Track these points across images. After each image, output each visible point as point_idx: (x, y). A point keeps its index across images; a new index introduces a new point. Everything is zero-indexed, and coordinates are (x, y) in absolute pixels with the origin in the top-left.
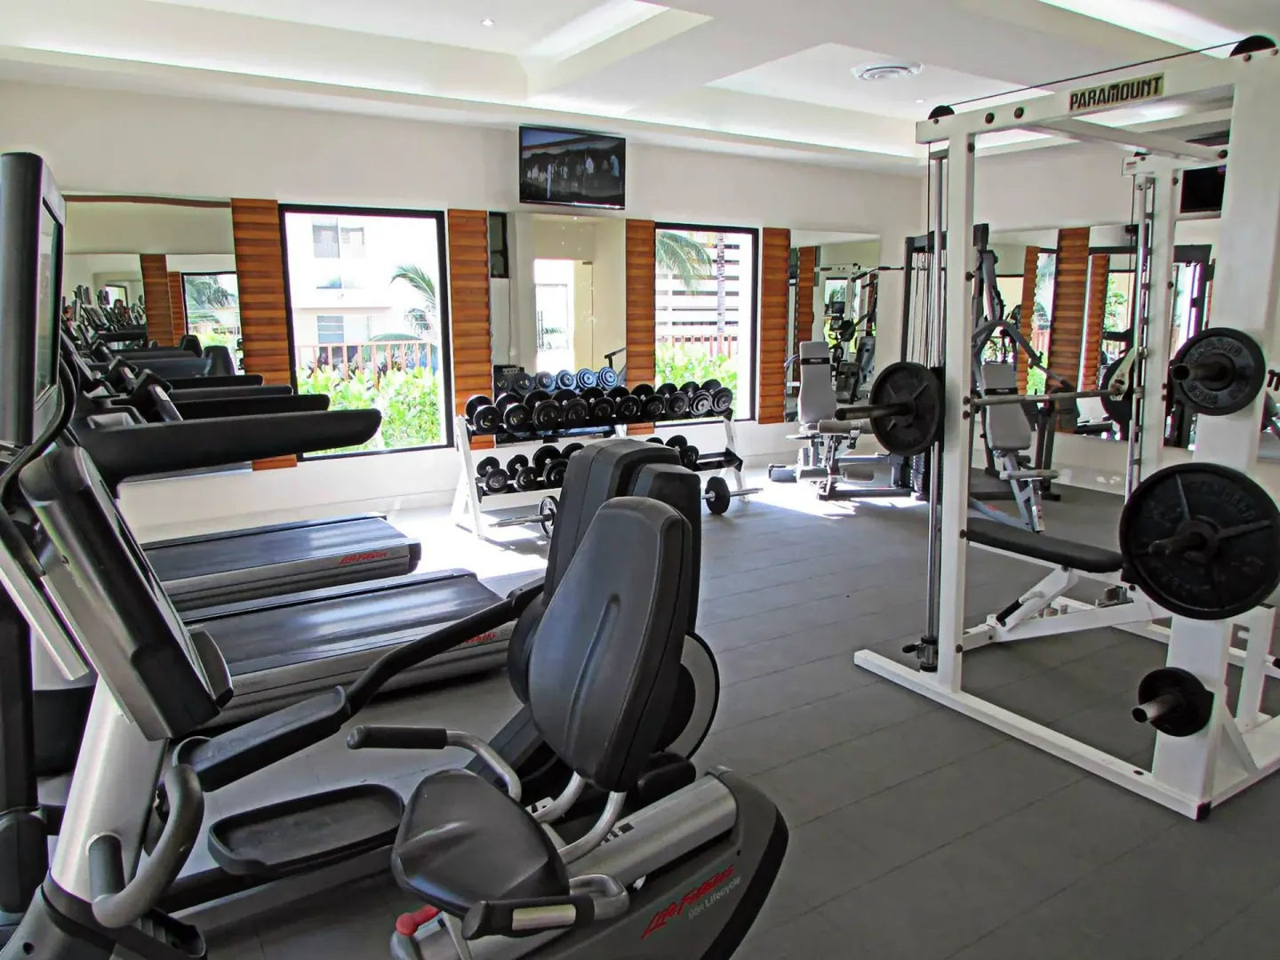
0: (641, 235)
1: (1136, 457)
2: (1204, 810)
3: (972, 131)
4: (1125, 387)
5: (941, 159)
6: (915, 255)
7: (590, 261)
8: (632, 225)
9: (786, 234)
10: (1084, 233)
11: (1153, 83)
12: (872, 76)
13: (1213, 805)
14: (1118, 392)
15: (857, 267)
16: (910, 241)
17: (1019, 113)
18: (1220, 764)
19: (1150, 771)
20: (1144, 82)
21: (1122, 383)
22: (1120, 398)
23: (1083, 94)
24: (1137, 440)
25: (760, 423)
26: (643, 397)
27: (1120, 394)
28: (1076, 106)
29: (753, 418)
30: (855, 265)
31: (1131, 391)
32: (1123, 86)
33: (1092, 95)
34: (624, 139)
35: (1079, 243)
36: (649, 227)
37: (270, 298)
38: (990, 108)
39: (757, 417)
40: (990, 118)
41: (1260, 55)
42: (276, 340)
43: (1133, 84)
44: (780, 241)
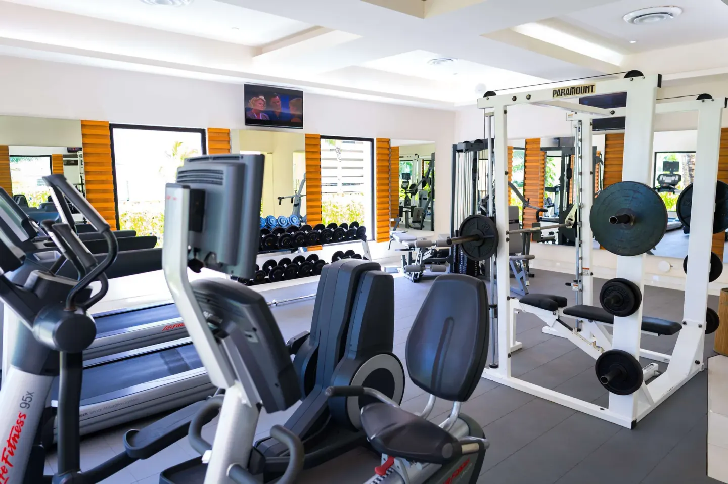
0: (313, 142)
1: (580, 256)
2: (634, 424)
3: (506, 104)
4: (573, 222)
5: (490, 116)
6: (457, 153)
7: (271, 152)
8: (308, 137)
9: (388, 141)
10: (538, 141)
11: (591, 88)
12: (434, 63)
13: (638, 421)
14: (570, 224)
15: (417, 156)
16: (455, 146)
17: (529, 97)
18: (639, 402)
19: (608, 408)
20: (587, 87)
21: (572, 220)
22: (571, 227)
23: (559, 90)
24: (580, 246)
25: (378, 242)
26: (320, 231)
27: (571, 225)
28: (555, 96)
29: (373, 239)
30: (416, 154)
31: (576, 223)
32: (577, 88)
33: (563, 91)
34: (302, 92)
35: (535, 146)
36: (317, 138)
37: (103, 178)
38: (515, 94)
39: (375, 239)
40: (515, 99)
41: (637, 79)
42: (108, 202)
43: (582, 87)
44: (386, 145)
